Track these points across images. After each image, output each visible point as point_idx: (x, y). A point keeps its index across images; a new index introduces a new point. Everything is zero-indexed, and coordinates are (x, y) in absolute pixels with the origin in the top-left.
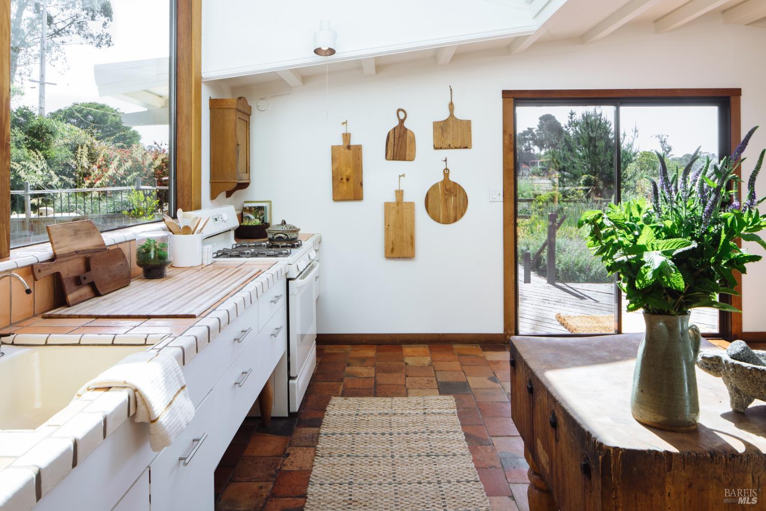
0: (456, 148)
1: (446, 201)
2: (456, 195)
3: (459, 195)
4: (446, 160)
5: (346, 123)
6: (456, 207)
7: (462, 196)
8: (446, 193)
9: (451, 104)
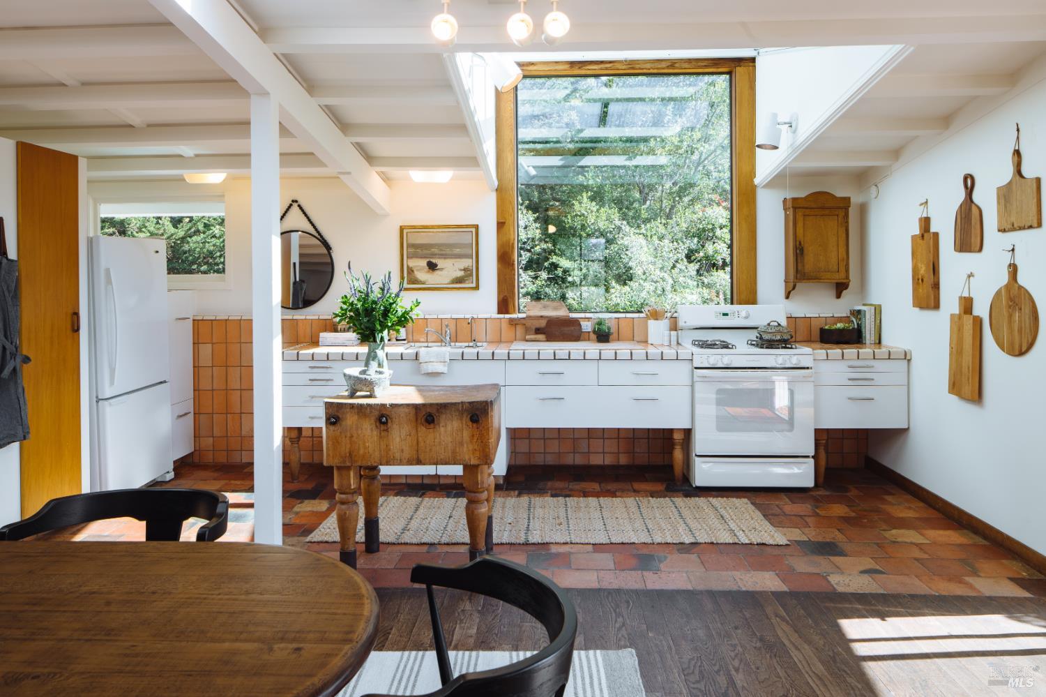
0: (1021, 228)
1: (1010, 316)
2: (1021, 309)
3: (1024, 309)
4: (1013, 250)
5: (926, 202)
6: (1021, 328)
7: (1027, 310)
8: (1011, 304)
9: (1017, 153)
